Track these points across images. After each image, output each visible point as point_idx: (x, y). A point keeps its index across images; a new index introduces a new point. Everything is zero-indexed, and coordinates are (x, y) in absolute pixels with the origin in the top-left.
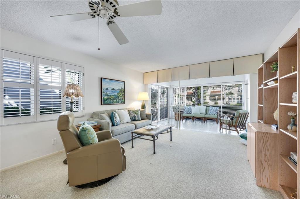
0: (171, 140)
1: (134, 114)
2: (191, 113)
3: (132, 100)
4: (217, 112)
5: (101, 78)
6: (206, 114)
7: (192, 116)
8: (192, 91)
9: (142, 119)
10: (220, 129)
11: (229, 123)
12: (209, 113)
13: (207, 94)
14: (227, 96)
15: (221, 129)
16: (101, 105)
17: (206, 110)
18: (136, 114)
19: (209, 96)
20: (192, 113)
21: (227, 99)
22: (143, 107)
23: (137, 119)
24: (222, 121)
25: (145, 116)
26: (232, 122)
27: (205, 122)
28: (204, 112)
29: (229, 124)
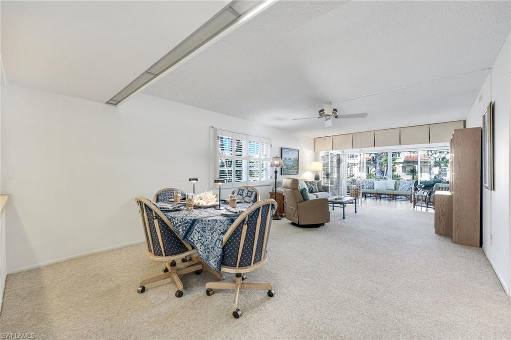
0: (356, 212)
1: (312, 185)
2: (373, 189)
3: (304, 170)
4: (411, 188)
5: (282, 149)
6: (396, 189)
7: (375, 192)
8: (370, 156)
9: (320, 191)
10: (414, 207)
11: (425, 198)
12: (400, 188)
13: (397, 161)
14: (437, 164)
15: (416, 207)
16: (281, 174)
17: (396, 184)
18: (313, 185)
19: (401, 165)
20: (375, 188)
21: (436, 171)
22: (317, 178)
23: (314, 190)
24: (416, 197)
25: (322, 188)
26: (430, 198)
27: (394, 201)
28: (393, 187)
29: (425, 201)
